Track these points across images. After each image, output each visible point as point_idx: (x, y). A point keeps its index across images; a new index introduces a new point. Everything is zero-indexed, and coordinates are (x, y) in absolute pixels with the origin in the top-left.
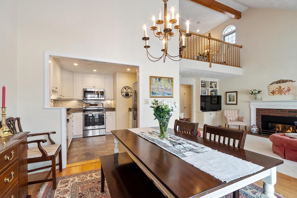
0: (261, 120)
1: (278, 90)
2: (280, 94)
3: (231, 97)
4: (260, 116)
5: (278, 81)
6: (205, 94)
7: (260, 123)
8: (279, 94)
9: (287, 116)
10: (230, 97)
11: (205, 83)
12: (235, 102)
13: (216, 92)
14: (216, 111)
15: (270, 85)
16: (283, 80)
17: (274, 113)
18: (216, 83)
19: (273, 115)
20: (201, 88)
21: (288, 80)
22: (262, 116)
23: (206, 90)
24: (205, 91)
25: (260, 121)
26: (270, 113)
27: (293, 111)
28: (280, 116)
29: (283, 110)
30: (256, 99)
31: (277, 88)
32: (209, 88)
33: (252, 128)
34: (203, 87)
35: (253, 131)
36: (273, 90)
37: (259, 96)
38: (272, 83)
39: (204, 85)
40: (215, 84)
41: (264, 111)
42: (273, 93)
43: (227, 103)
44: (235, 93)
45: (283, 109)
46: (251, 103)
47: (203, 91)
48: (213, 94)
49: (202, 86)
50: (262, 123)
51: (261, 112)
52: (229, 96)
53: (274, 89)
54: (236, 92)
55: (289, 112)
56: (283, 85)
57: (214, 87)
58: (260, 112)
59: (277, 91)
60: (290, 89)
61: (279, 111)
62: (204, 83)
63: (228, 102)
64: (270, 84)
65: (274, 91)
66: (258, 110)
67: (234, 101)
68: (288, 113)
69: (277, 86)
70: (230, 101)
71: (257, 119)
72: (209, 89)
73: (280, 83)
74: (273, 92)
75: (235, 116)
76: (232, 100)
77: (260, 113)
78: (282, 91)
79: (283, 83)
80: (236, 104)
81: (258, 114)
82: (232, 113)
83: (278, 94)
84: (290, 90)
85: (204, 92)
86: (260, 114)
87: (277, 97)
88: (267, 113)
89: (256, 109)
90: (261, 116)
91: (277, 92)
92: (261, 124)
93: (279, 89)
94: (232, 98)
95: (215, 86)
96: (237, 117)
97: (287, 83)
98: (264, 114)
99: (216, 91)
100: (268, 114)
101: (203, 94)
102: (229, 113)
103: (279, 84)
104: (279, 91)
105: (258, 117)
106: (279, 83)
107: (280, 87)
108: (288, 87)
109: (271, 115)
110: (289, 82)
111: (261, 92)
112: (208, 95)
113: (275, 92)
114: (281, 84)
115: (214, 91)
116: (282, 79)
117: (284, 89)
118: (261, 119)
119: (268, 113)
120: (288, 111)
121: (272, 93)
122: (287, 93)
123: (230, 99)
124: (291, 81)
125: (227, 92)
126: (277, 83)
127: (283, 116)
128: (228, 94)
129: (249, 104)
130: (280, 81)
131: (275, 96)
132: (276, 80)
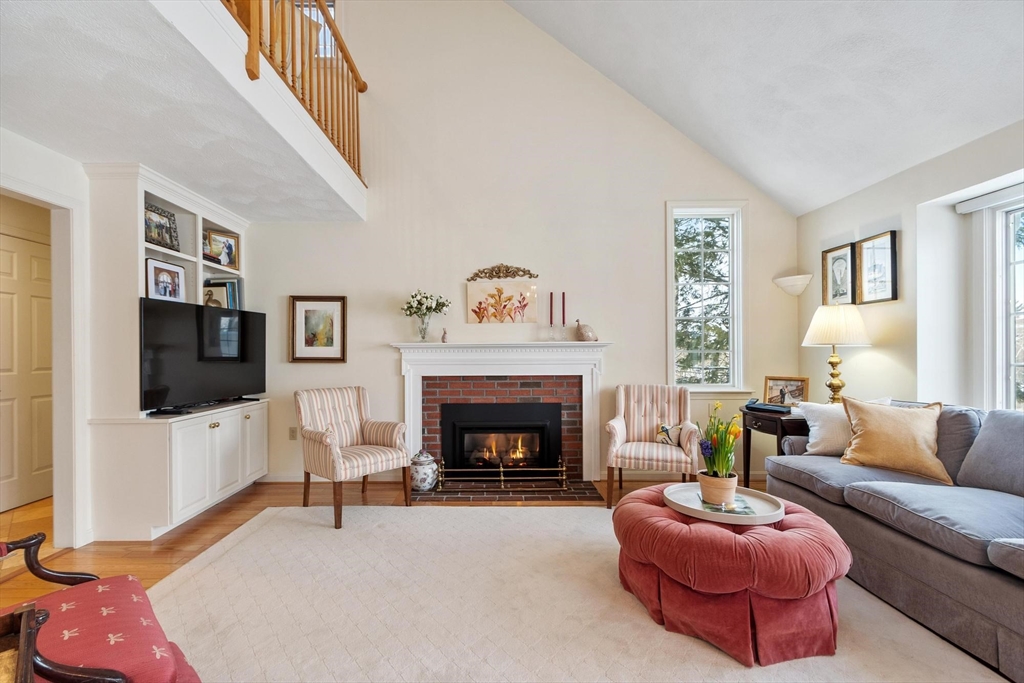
0: (438, 427)
1: (492, 301)
2: (498, 317)
3: (317, 325)
4: (434, 409)
5: (493, 269)
6: (174, 292)
7: (438, 436)
8: (495, 316)
9: (518, 401)
10: (313, 321)
11: (170, 217)
12: (334, 351)
13: (234, 290)
14: (239, 400)
15: (468, 280)
16: (507, 268)
17: (481, 393)
18: (232, 242)
19: (480, 401)
20: (143, 245)
21: (519, 269)
22: (445, 408)
23: (180, 271)
24: (169, 272)
25: (435, 432)
26: (470, 393)
27: (531, 381)
28: (499, 401)
29: (508, 381)
30: (423, 333)
31: (492, 296)
32: (202, 262)
33: (419, 468)
34: (159, 244)
35: (424, 480)
37: (434, 322)
38: (477, 275)
39: (169, 230)
40: (229, 247)
41: (449, 389)
42: (480, 313)
43: (298, 354)
44: (337, 305)
45: (505, 377)
46: (406, 356)
47: (158, 271)
48: (216, 301)
49: (154, 234)
50: (443, 439)
51: (441, 393)
52: (306, 318)
53: (483, 300)
54: (342, 300)
55: (523, 385)
56: (508, 286)
57: (224, 258)
58: (434, 393)
59: (490, 308)
60: (525, 303)
61: (496, 382)
62: (164, 221)
63: (302, 350)
64: (470, 276)
65: (483, 305)
66: (428, 386)
67: (330, 342)
68: (519, 389)
69: (489, 285)
70: (311, 341)
71: (425, 423)
72: (200, 268)
73: (499, 277)
74: (480, 309)
75: (347, 422)
76: (322, 338)
77: (438, 396)
78: (505, 306)
79: (507, 276)
80: (342, 359)
81: (428, 401)
82: (334, 409)
83: (493, 318)
84: (525, 306)
85: (165, 278)
86: (434, 401)
87: (493, 331)
88: (458, 393)
89: (424, 378)
90: (438, 411)
91: (492, 310)
92: (439, 442)
93: (497, 298)
94: (321, 327)
95: (229, 254)
96: (356, 424)
97: (517, 278)
98: (450, 399)
99: (235, 287)
100: (462, 396)
101: (157, 291)
102: (323, 409)
103: (495, 279)
104: (498, 307)
105: (429, 416)
106: (495, 276)
107: (500, 292)
108: (521, 295)
109: (474, 399)
110: (522, 276)
111: (443, 305)
112: (192, 302)
113: (485, 309)
114: (502, 279)
115: (224, 285)
116: (505, 264)
117: (510, 299)
118: (438, 420)
119: (464, 393)
120: (519, 382)
121: (475, 312)
122: (518, 317)
123: (314, 335)
124: (527, 273)
125: (295, 299)
126: (491, 277)
127: (507, 401)
128: (301, 307)
129: (396, 356)
130: (499, 268)
131: (485, 325)
132: (488, 265)
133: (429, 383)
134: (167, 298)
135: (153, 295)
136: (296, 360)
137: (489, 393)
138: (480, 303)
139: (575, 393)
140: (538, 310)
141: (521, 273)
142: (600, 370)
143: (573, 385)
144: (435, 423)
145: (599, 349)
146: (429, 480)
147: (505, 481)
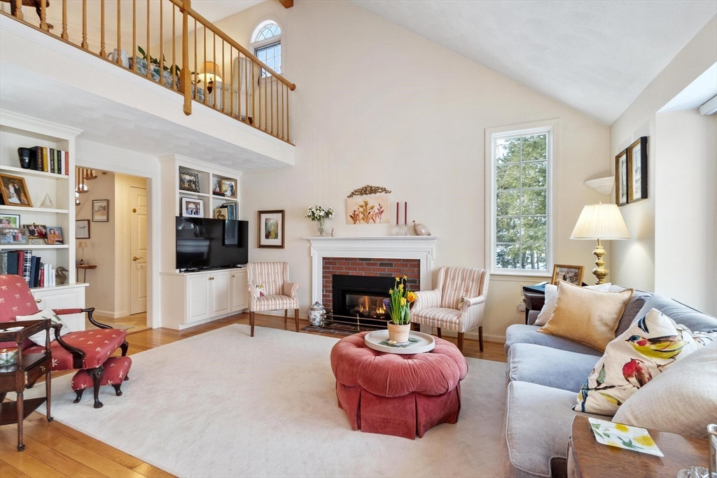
0: (331, 289)
1: (362, 210)
2: (365, 220)
3: (271, 227)
4: (329, 277)
5: (363, 189)
6: (197, 213)
7: (331, 294)
9: (378, 275)
10: (269, 225)
11: (196, 176)
12: (278, 242)
13: (232, 209)
14: (234, 266)
15: (349, 197)
16: (371, 187)
17: (355, 269)
18: (233, 183)
19: (355, 274)
20: (178, 191)
21: (379, 188)
22: (335, 276)
23: (201, 202)
24: (194, 203)
25: (329, 291)
26: (349, 269)
27: (387, 262)
28: (366, 275)
29: (372, 262)
30: (321, 231)
31: (362, 207)
32: (211, 195)
33: (313, 312)
34: (188, 190)
35: (314, 319)
37: (327, 224)
38: (353, 193)
39: (194, 182)
40: (232, 187)
41: (337, 266)
42: (354, 218)
43: (262, 243)
44: (280, 216)
45: (370, 259)
46: (314, 245)
47: (188, 203)
49: (186, 185)
50: (333, 296)
51: (333, 268)
52: (266, 223)
53: (356, 209)
54: (282, 212)
55: (381, 265)
56: (372, 199)
57: (228, 193)
58: (329, 268)
59: (360, 214)
60: (382, 210)
61: (365, 262)
62: (192, 178)
63: (264, 241)
64: (349, 194)
65: (356, 213)
67: (276, 237)
68: (378, 267)
69: (359, 200)
70: (267, 237)
71: (324, 286)
72: (211, 200)
73: (366, 194)
74: (355, 215)
75: (275, 282)
76: (273, 234)
77: (331, 270)
78: (369, 213)
79: (371, 193)
80: (282, 247)
81: (326, 272)
82: (268, 274)
83: (362, 221)
84: (382, 212)
85: (192, 206)
86: (329, 273)
87: (362, 229)
88: (342, 268)
89: (324, 259)
90: (331, 279)
91: (361, 216)
92: (331, 298)
93: (365, 207)
94: (272, 228)
95: (232, 190)
96: (280, 283)
97: (378, 194)
98: (338, 272)
99: (232, 207)
100: (344, 271)
101: (187, 212)
102: (261, 274)
103: (364, 196)
104: (365, 213)
105: (326, 282)
106: (363, 194)
107: (366, 204)
108: (379, 205)
109: (351, 273)
110: (380, 192)
111: (330, 213)
112: (207, 217)
113: (357, 215)
114: (369, 195)
115: (226, 207)
116: (370, 185)
117: (372, 208)
118: (331, 285)
119: (346, 268)
120: (379, 263)
121: (351, 217)
122: (378, 220)
123: (269, 233)
124: (384, 190)
125: (261, 212)
126: (361, 194)
127: (371, 275)
128: (264, 216)
129: (309, 245)
130: (366, 188)
131: (358, 225)
132: (360, 186)
133: (327, 262)
134: (193, 216)
135: (185, 215)
136: (261, 246)
137: (360, 269)
138: (355, 211)
139: (416, 271)
140: (390, 214)
141: (380, 190)
142: (432, 256)
143: (414, 266)
144: (329, 287)
145: (432, 241)
146: (318, 320)
147: (360, 325)
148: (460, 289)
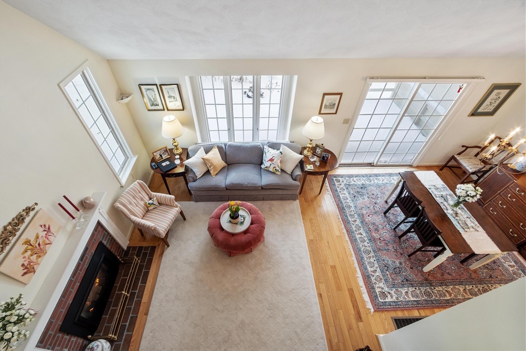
0: (68, 337)
1: (29, 253)
2: (42, 255)
4: (58, 337)
7: (73, 339)
8: (40, 256)
9: (87, 268)
21: (19, 215)
22: (62, 328)
25: (68, 342)
31: (26, 251)
36: (23, 265)
42: (29, 270)
50: (76, 335)
53: (21, 261)
58: (50, 335)
59: (32, 258)
60: (47, 227)
65: (26, 263)
68: (83, 264)
74: (26, 268)
77: (53, 333)
78: (39, 245)
79: (18, 229)
83: (39, 259)
84: (49, 228)
86: (54, 337)
87: (46, 264)
90: (60, 335)
91: (34, 258)
93: (30, 247)
97: (26, 220)
104: (36, 251)
107: (27, 242)
108: (41, 226)
113: (30, 262)
117: (37, 237)
118: (65, 336)
121: (25, 274)
122: (52, 238)
124: (28, 210)
131: (38, 269)
141: (24, 215)
148: (138, 203)
